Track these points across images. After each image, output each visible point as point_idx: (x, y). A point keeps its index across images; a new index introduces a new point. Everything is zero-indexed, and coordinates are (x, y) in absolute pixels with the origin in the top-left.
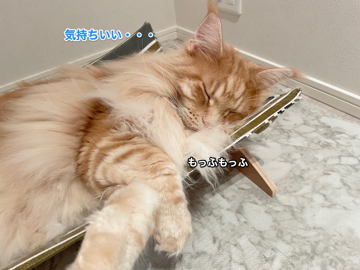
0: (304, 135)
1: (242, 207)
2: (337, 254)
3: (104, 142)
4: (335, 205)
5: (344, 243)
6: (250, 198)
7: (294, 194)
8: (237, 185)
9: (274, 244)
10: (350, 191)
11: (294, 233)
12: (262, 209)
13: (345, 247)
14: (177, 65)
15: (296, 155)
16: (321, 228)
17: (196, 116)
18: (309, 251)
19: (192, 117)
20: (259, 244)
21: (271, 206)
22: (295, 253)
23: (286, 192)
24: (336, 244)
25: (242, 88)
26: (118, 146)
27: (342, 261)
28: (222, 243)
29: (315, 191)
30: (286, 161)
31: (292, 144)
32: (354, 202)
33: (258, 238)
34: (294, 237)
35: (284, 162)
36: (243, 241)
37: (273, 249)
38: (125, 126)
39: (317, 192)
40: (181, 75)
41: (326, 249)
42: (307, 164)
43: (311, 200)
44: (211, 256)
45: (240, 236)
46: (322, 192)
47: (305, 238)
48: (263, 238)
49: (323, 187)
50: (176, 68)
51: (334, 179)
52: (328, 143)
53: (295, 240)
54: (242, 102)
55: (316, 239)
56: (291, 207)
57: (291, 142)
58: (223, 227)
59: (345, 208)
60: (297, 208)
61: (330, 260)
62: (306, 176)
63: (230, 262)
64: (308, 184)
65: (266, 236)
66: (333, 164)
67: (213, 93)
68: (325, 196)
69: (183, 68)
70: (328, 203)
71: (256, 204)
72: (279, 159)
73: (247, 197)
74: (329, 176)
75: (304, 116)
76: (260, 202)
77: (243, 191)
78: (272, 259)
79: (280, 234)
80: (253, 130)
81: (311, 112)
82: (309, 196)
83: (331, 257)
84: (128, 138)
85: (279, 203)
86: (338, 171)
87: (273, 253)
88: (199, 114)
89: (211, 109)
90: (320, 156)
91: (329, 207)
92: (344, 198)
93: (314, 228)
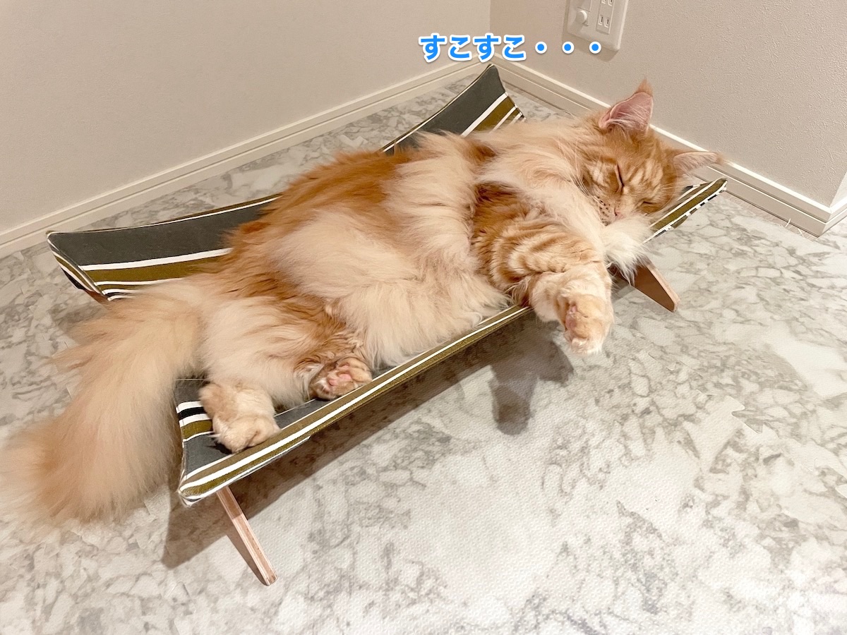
0: (711, 240)
1: (637, 322)
2: (751, 367)
3: (511, 231)
4: (749, 321)
5: (758, 357)
6: (645, 313)
7: (699, 308)
8: (626, 299)
9: (679, 359)
10: (767, 307)
11: (701, 348)
12: (663, 324)
13: (759, 362)
14: (585, 144)
15: (701, 265)
16: (732, 344)
17: (607, 206)
18: (719, 364)
19: (602, 206)
20: (661, 358)
21: (673, 322)
22: (703, 366)
23: (690, 306)
24: (749, 359)
25: (660, 174)
26: (532, 235)
27: (756, 374)
28: (617, 357)
29: (724, 306)
30: (688, 272)
31: (695, 251)
32: (771, 318)
33: (660, 353)
34: (701, 351)
35: (686, 272)
36: (642, 356)
37: (677, 363)
38: (533, 213)
39: (728, 307)
40: (590, 157)
41: (738, 363)
42: (714, 276)
43: (721, 315)
44: (606, 369)
45: (638, 351)
46: (734, 307)
47: (714, 352)
48: (665, 353)
49: (735, 302)
50: (584, 148)
51: (750, 294)
52: (742, 251)
53: (702, 354)
54: (659, 190)
55: (727, 354)
56: (696, 322)
57: (693, 248)
58: (616, 342)
59: (761, 324)
60: (703, 323)
61: (742, 372)
62: (714, 289)
63: (629, 374)
64: (716, 299)
65: (668, 351)
66: (748, 277)
67: (630, 180)
68: (737, 311)
69: (596, 148)
70: (740, 319)
71: (654, 319)
72: (679, 269)
73: (641, 311)
74: (743, 290)
75: (709, 214)
76: (659, 318)
77: (635, 305)
78: (678, 372)
79: (685, 349)
80: (672, 223)
81: (720, 209)
82: (718, 311)
83: (743, 370)
84: (540, 227)
85: (682, 318)
86: (754, 285)
87: (678, 367)
88: (611, 203)
89: (624, 198)
90: (732, 267)
91: (742, 323)
92: (761, 313)
93: (725, 343)
